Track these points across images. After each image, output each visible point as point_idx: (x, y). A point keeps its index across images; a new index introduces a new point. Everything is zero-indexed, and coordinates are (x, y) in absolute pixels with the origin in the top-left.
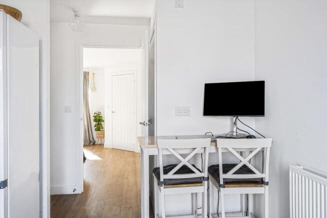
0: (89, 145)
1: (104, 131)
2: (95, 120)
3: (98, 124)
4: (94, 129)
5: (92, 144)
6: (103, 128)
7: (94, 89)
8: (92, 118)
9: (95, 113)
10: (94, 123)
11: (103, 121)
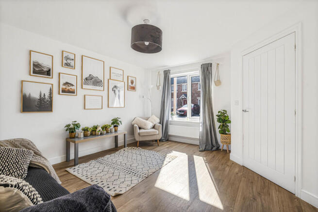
0: (211, 150)
1: (230, 134)
2: (219, 120)
3: (223, 125)
4: (217, 130)
5: (214, 148)
6: (229, 131)
7: (218, 83)
8: (216, 118)
9: (219, 112)
10: (217, 124)
11: (230, 122)
